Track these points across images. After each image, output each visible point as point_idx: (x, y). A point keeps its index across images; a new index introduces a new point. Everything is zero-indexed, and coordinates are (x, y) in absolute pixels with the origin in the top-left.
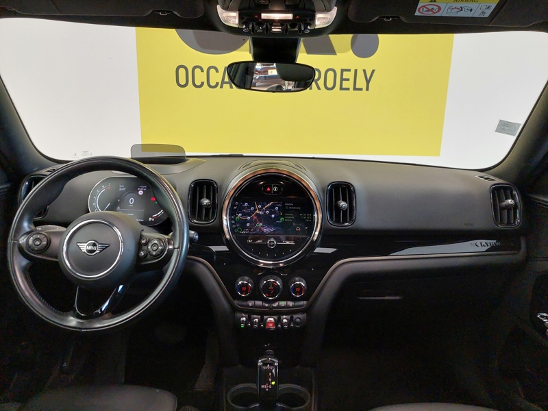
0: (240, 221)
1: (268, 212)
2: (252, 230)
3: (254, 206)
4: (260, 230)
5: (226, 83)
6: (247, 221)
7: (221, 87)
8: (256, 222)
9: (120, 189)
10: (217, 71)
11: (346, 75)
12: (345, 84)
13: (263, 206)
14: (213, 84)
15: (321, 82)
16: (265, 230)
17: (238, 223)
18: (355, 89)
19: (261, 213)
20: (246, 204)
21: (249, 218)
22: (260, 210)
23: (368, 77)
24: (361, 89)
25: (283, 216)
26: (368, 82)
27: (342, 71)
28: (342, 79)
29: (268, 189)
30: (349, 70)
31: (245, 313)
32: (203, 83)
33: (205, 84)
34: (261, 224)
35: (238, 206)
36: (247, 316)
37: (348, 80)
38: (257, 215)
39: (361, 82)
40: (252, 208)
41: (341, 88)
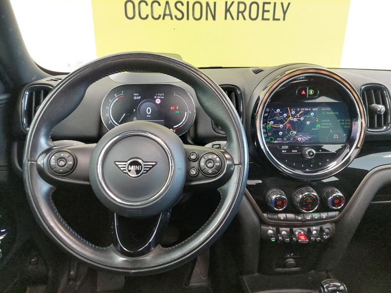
0: (271, 129)
1: (302, 119)
2: (285, 139)
3: (287, 112)
4: (294, 139)
5: (167, 15)
6: (278, 130)
7: (164, 18)
8: (289, 130)
9: (135, 98)
10: (160, 5)
11: (267, 7)
12: (266, 15)
13: (297, 112)
14: (156, 16)
15: (246, 14)
16: (299, 139)
17: (270, 131)
18: (274, 19)
19: (295, 120)
20: (278, 110)
21: (281, 126)
22: (293, 116)
23: (285, 9)
24: (279, 20)
25: (320, 123)
26: (285, 13)
27: (264, 3)
28: (264, 11)
29: (303, 92)
30: (269, 3)
31: (273, 226)
32: (147, 16)
33: (150, 16)
34: (295, 132)
35: (269, 112)
36: (275, 229)
37: (268, 11)
38: (291, 122)
39: (279, 14)
40: (285, 115)
41: (263, 19)
